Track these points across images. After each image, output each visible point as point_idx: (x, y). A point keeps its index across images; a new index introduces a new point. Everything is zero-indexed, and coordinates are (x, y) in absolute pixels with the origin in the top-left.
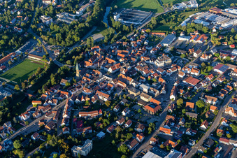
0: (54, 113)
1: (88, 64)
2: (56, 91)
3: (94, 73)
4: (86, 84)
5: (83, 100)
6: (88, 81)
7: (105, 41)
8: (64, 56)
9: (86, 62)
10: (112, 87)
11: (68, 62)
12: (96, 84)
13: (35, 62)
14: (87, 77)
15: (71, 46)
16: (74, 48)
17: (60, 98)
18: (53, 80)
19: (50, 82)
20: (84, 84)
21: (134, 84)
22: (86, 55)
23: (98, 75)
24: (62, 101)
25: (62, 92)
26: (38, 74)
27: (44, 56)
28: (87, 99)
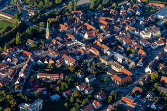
0: (10, 71)
1: (63, 28)
2: (18, 50)
3: (67, 37)
4: (54, 48)
5: (46, 62)
6: (57, 45)
7: (91, 7)
8: (38, 17)
9: (61, 25)
10: (83, 53)
11: (42, 24)
12: (65, 48)
13: (4, 21)
14: (58, 40)
15: (50, 8)
16: (52, 11)
17: (22, 58)
18: (17, 39)
19: (15, 41)
20: (52, 47)
21: (109, 53)
22: (64, 19)
23: (70, 40)
24: (23, 61)
25: (25, 52)
26: (4, 33)
27: (16, 15)
28: (51, 62)
